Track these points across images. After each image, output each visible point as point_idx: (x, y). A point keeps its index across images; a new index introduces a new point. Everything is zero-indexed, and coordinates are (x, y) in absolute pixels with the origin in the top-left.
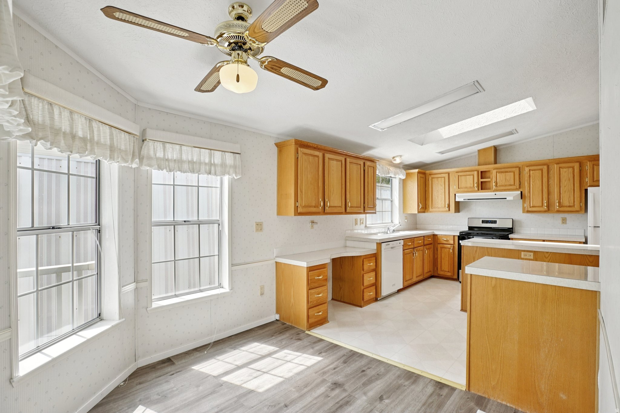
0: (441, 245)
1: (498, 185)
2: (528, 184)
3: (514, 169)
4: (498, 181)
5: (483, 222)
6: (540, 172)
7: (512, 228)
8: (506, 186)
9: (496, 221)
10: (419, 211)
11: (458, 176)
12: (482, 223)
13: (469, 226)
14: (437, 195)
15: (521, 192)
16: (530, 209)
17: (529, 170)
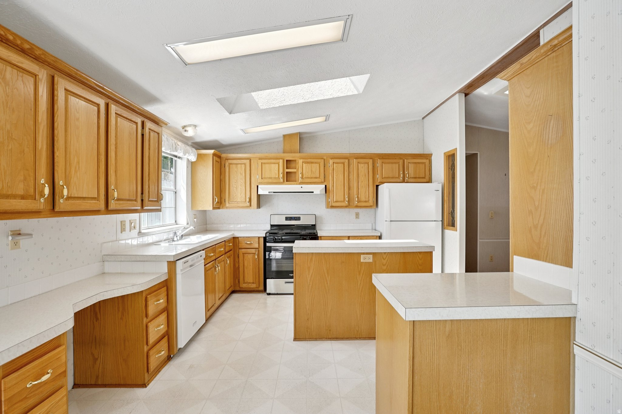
0: (243, 250)
1: (304, 177)
2: (332, 177)
3: (319, 161)
4: (304, 172)
5: (287, 219)
6: (342, 165)
7: (315, 225)
8: (311, 178)
9: (300, 217)
10: (214, 206)
11: (262, 163)
12: (286, 220)
13: (271, 224)
14: (235, 186)
15: (326, 186)
16: (334, 204)
17: (332, 162)
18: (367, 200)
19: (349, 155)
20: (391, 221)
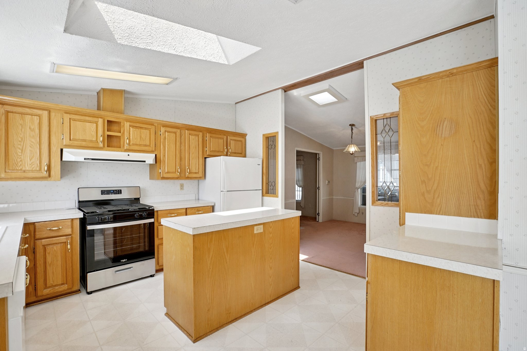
0: (43, 240)
1: (131, 143)
2: (163, 146)
3: (149, 127)
4: (131, 137)
5: (103, 192)
6: (174, 135)
7: (139, 199)
8: (140, 145)
9: (121, 190)
11: (70, 119)
12: (102, 194)
13: (80, 200)
15: (156, 155)
16: (165, 176)
17: (164, 131)
18: (197, 172)
19: (181, 125)
20: (227, 191)
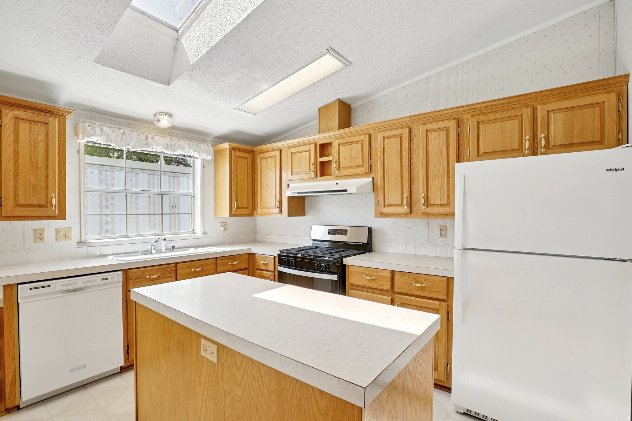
0: (259, 271)
1: (341, 166)
2: (381, 163)
3: (361, 138)
4: (341, 159)
5: (331, 232)
6: (398, 139)
8: (351, 168)
9: (346, 230)
11: (292, 153)
12: (329, 234)
13: (312, 238)
15: (373, 178)
16: (385, 211)
17: (382, 138)
18: (445, 202)
20: (465, 249)
